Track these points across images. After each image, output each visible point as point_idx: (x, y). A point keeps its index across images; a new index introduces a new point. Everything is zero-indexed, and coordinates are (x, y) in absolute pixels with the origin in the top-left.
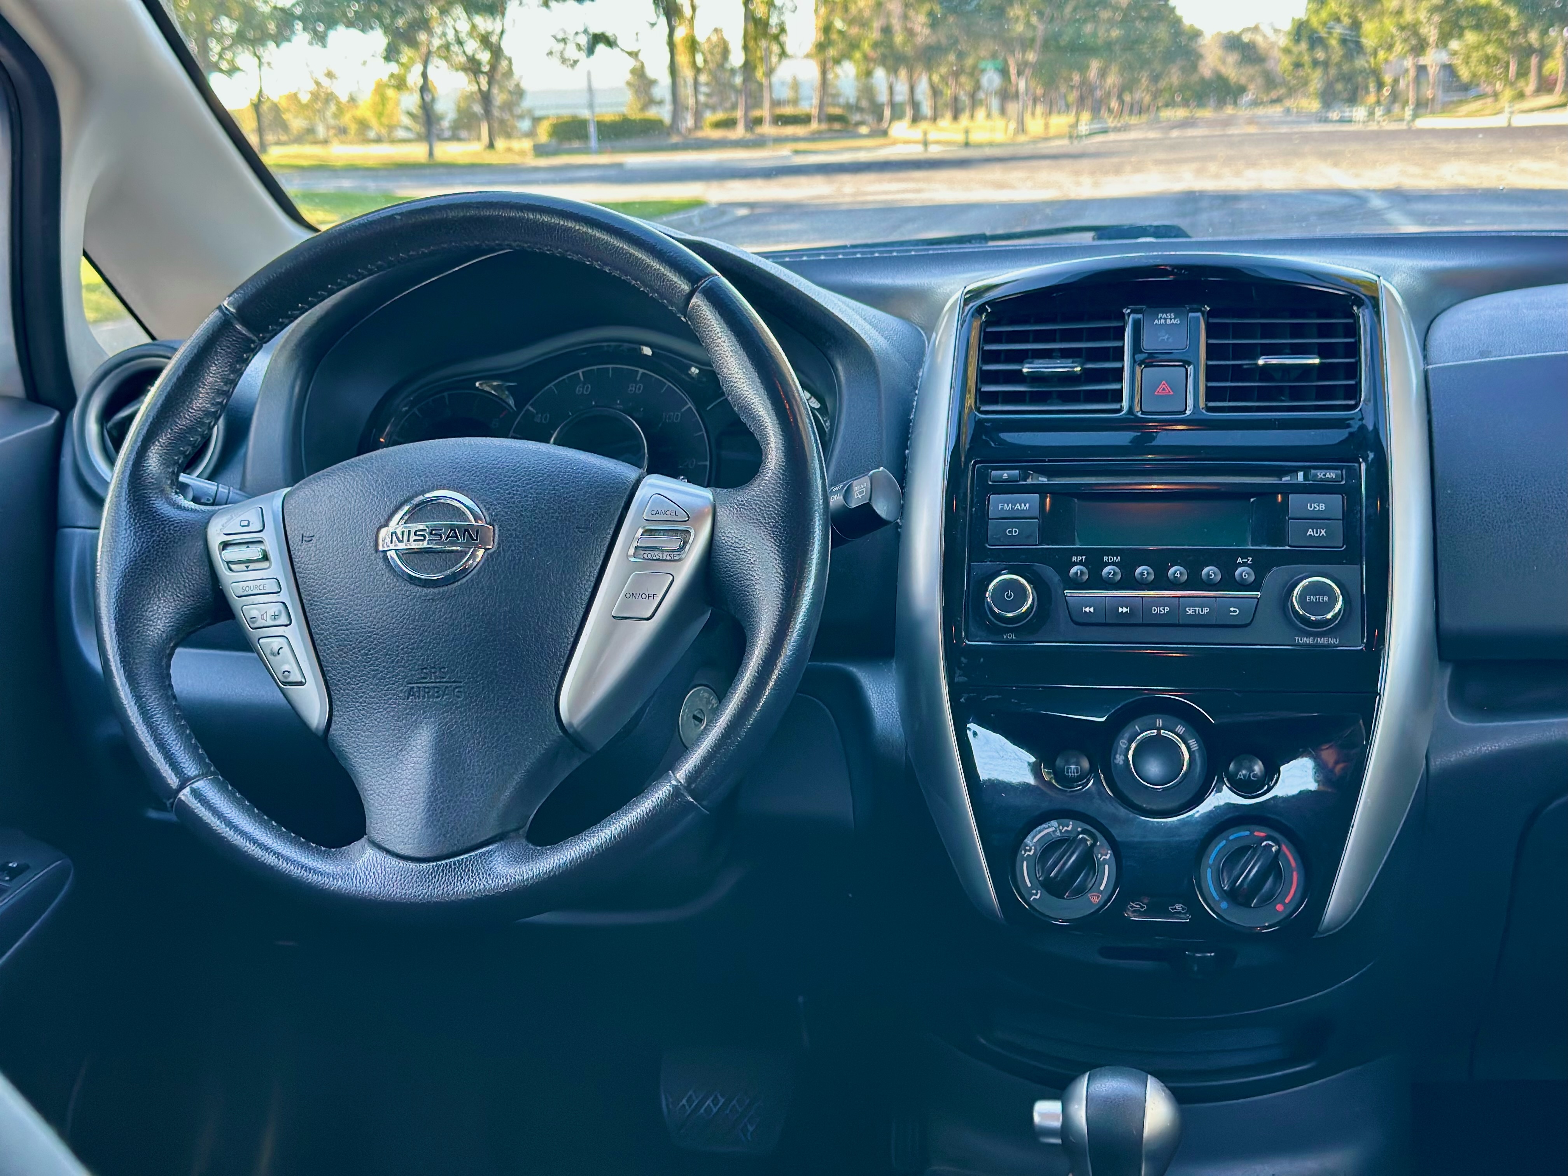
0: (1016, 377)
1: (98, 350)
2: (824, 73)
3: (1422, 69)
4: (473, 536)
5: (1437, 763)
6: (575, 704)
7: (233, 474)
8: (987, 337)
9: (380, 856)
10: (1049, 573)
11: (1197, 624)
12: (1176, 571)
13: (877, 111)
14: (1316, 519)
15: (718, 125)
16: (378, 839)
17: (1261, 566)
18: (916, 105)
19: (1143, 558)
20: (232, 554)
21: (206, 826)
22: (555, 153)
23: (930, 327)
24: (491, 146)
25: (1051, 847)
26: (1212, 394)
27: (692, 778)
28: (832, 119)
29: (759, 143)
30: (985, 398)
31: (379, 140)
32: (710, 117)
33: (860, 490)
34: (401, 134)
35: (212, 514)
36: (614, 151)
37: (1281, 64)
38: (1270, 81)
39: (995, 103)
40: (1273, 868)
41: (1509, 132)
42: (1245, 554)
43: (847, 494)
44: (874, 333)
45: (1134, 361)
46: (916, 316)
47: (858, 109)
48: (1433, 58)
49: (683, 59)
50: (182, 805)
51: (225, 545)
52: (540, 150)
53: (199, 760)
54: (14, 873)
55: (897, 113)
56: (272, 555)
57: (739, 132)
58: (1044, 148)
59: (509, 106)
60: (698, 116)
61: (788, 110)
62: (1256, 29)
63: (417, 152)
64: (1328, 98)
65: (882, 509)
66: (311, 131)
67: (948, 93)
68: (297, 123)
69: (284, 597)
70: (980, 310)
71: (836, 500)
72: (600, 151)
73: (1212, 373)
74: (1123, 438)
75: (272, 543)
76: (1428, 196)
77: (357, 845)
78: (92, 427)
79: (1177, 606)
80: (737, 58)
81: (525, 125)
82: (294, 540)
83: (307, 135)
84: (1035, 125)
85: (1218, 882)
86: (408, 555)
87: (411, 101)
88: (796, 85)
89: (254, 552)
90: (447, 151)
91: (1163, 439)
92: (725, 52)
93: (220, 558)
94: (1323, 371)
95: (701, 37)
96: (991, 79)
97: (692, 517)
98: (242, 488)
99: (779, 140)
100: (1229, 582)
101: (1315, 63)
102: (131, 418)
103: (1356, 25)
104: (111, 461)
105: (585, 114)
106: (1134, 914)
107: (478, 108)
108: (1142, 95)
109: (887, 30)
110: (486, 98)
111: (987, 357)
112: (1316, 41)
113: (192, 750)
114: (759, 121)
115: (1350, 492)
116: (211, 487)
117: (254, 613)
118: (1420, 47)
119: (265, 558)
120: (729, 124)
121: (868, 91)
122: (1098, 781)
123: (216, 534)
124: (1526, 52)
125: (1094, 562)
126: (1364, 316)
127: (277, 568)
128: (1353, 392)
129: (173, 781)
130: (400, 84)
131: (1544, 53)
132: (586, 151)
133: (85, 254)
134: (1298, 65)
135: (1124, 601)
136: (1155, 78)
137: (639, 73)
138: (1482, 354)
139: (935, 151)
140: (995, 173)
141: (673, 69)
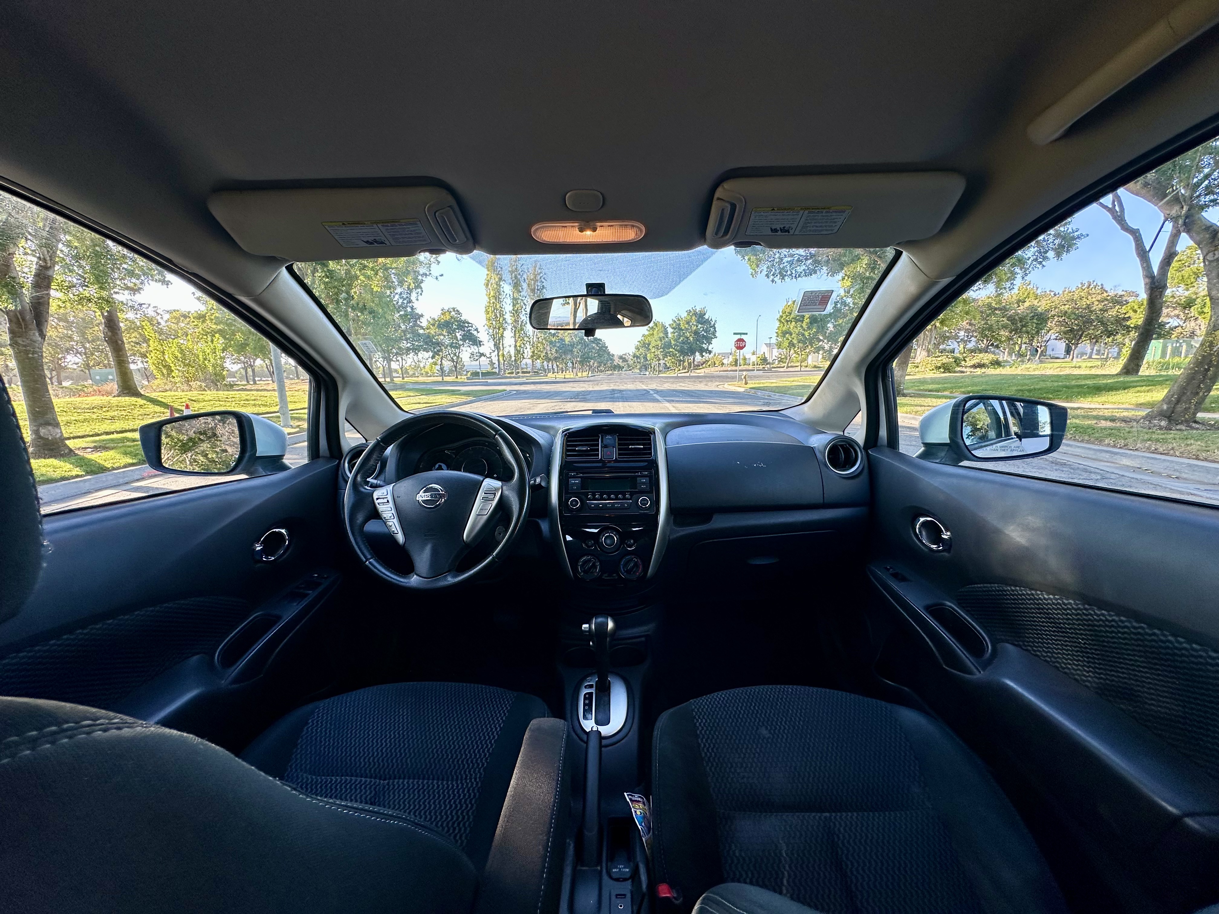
0: (575, 450)
1: (349, 445)
2: (533, 362)
3: (659, 364)
4: (441, 496)
5: (671, 537)
6: (468, 536)
7: (382, 477)
8: (568, 441)
9: (418, 578)
10: (583, 497)
11: (617, 508)
12: (612, 496)
13: (545, 370)
14: (644, 483)
15: (509, 373)
16: (418, 573)
17: (632, 494)
18: (554, 369)
19: (605, 493)
20: (379, 501)
21: (373, 571)
22: (472, 379)
23: (555, 436)
24: (457, 378)
25: (586, 562)
26: (619, 454)
27: (497, 555)
28: (535, 372)
29: (519, 377)
30: (568, 451)
31: (430, 376)
32: (507, 372)
33: (538, 480)
34: (436, 374)
35: (374, 491)
36: (485, 379)
37: (631, 362)
38: (629, 366)
39: (571, 369)
40: (636, 565)
41: (677, 377)
42: (628, 492)
43: (535, 481)
44: (541, 439)
45: (602, 447)
46: (552, 433)
47: (540, 370)
48: (662, 362)
49: (501, 359)
50: (367, 566)
51: (377, 499)
52: (468, 379)
53: (371, 554)
54: (326, 578)
55: (549, 372)
56: (390, 501)
57: (514, 375)
58: (582, 379)
59: (461, 368)
60: (504, 371)
61: (525, 370)
62: (625, 355)
63: (440, 379)
64: (640, 369)
65: (543, 484)
66: (414, 374)
67: (561, 366)
68: (411, 373)
69: (393, 512)
70: (566, 435)
71: (532, 482)
72: (482, 379)
73: (619, 449)
74: (600, 465)
75: (390, 498)
76: (661, 391)
77: (412, 574)
78: (346, 465)
79: (613, 504)
80: (513, 359)
81: (465, 373)
82: (395, 497)
83: (413, 375)
84: (580, 374)
85: (623, 568)
86: (424, 501)
87: (438, 367)
88: (526, 364)
89: (385, 500)
90: (447, 379)
91: (608, 465)
92: (511, 357)
93: (376, 502)
94: (644, 449)
95: (505, 353)
96: (570, 365)
97: (497, 490)
98: (384, 481)
99: (523, 377)
100: (624, 498)
101: (638, 362)
102: (356, 463)
103: (646, 355)
104: (351, 472)
105: (479, 370)
106: (605, 576)
107: (454, 369)
108: (602, 368)
109: (546, 353)
110: (456, 367)
111: (568, 446)
112: (638, 357)
113: (369, 551)
114: (518, 373)
115: (650, 477)
116: (375, 481)
117: (385, 516)
118: (659, 360)
119: (388, 502)
120: (512, 373)
121: (543, 366)
122: (595, 547)
123: (375, 496)
124: (680, 361)
125: (594, 495)
126: (652, 436)
127: (391, 504)
128: (651, 454)
129: (364, 560)
130: (436, 364)
131: (684, 361)
132: (479, 379)
133: (346, 419)
134: (634, 363)
135: (601, 504)
136: (605, 365)
137: (491, 361)
138: (678, 443)
139: (557, 380)
140: (571, 384)
141: (499, 360)
